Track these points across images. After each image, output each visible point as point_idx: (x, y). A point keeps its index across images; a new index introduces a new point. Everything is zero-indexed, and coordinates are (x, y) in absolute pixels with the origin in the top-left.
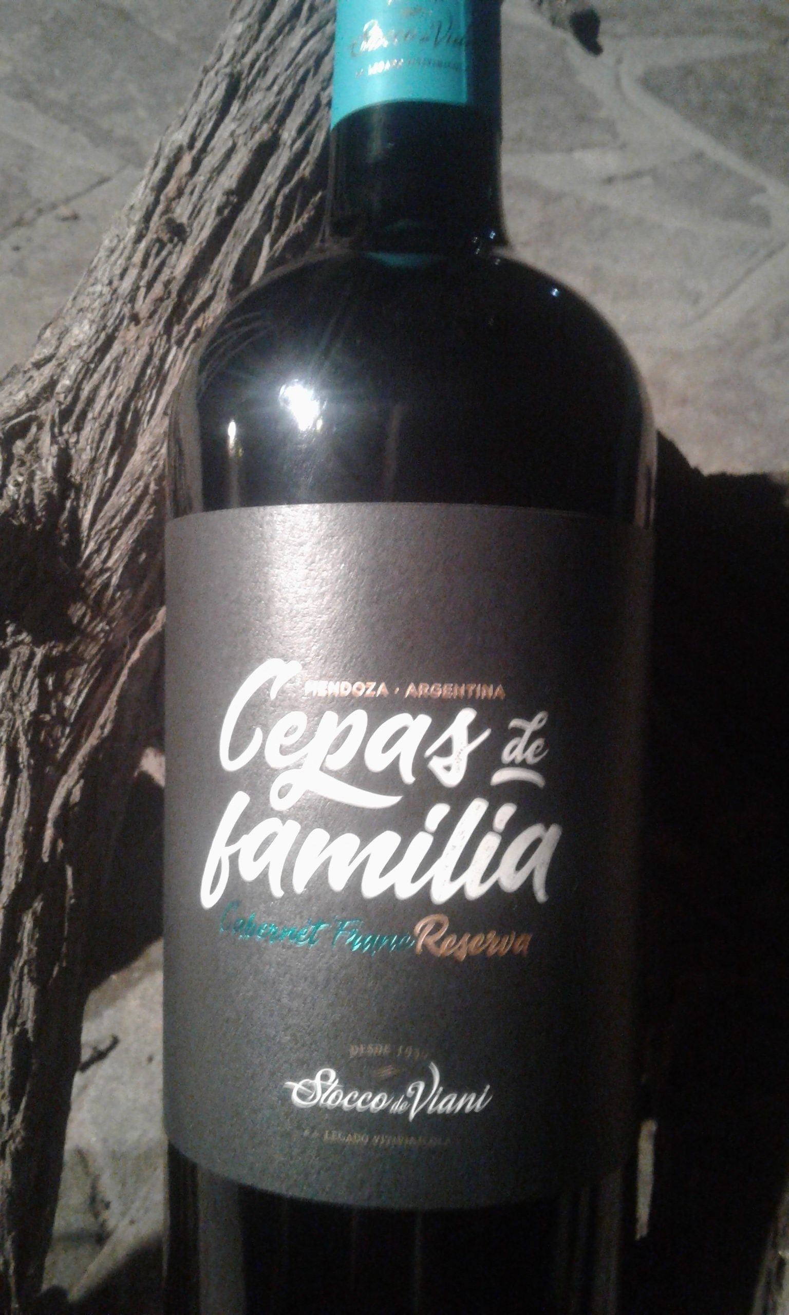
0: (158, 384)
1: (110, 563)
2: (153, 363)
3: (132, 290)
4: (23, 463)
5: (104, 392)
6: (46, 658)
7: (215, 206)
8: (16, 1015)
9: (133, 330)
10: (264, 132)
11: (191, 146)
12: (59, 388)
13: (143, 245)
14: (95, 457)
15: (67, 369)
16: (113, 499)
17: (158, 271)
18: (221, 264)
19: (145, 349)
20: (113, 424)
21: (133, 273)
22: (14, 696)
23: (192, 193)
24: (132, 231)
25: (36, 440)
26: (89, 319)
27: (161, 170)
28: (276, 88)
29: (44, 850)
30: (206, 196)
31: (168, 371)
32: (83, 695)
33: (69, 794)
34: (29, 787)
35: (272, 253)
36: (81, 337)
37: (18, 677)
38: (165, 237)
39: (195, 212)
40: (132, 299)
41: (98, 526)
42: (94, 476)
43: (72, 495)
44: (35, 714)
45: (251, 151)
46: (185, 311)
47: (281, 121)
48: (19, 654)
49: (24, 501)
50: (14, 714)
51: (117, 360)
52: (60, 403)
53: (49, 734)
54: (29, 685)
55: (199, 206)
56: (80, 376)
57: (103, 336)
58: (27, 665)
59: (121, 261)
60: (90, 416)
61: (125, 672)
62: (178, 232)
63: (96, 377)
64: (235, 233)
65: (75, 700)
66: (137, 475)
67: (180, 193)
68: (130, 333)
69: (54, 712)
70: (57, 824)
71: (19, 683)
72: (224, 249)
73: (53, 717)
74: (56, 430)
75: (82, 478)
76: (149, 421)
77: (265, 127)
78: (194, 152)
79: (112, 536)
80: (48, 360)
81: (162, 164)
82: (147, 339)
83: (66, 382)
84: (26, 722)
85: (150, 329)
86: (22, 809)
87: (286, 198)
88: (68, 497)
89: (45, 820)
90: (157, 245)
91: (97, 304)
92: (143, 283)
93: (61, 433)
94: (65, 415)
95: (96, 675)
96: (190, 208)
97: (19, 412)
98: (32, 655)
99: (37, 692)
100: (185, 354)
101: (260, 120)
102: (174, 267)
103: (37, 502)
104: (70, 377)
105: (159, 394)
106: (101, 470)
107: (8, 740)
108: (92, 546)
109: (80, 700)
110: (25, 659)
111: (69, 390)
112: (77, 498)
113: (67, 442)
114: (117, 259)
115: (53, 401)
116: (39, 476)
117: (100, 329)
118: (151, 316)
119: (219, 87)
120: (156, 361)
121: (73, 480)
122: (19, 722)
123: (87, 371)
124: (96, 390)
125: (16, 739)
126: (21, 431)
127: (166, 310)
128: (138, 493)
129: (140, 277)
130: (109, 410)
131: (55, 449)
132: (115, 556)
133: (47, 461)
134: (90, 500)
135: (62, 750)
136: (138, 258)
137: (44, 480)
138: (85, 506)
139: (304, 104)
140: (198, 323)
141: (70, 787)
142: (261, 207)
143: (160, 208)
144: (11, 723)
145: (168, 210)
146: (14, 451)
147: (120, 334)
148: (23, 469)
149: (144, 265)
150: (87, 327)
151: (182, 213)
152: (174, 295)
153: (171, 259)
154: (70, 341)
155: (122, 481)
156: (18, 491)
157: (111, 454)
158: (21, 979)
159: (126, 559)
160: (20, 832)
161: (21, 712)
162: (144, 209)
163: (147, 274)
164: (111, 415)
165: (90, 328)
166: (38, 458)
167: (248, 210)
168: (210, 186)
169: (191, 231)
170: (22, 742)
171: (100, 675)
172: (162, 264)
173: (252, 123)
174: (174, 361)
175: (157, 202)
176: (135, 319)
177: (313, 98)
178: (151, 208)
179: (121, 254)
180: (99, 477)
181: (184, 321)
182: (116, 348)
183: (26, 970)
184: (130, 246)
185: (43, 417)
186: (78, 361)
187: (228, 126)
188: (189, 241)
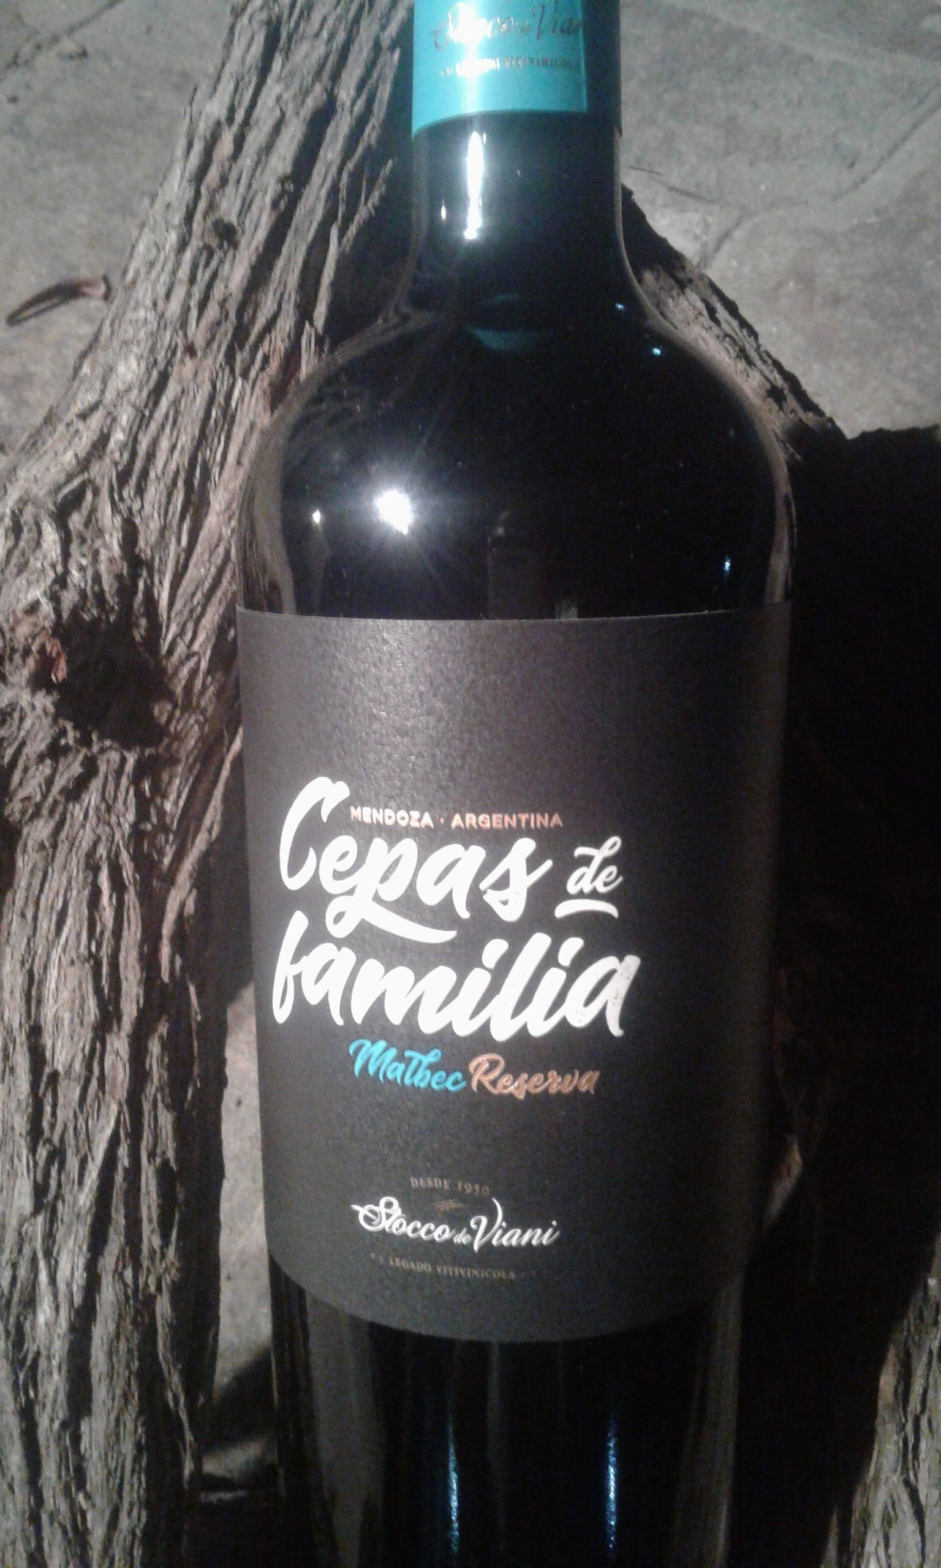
0: (226, 427)
1: (196, 647)
2: (217, 403)
3: (182, 313)
4: (83, 540)
5: (164, 444)
6: (139, 763)
7: (268, 199)
8: (155, 1146)
9: (190, 364)
10: (316, 96)
11: (230, 120)
12: (112, 444)
13: (188, 256)
14: (165, 525)
15: (119, 418)
16: (191, 571)
17: (210, 286)
18: (285, 271)
19: (207, 387)
20: (180, 484)
21: (180, 292)
22: (109, 809)
23: (238, 181)
24: (173, 237)
25: (93, 510)
26: (136, 355)
27: (198, 153)
28: (325, 34)
29: (163, 969)
30: (255, 186)
31: (236, 409)
32: (184, 796)
33: (183, 905)
34: (137, 904)
35: (341, 249)
36: (129, 377)
37: (111, 787)
38: (214, 243)
39: (246, 206)
40: (184, 324)
41: (178, 605)
42: (167, 547)
43: (145, 573)
44: (135, 826)
45: (304, 122)
46: (248, 335)
47: (335, 77)
48: (108, 762)
49: (92, 587)
50: (112, 828)
51: (176, 403)
52: (116, 464)
53: (152, 844)
54: (124, 794)
55: (248, 200)
56: (135, 429)
57: (155, 374)
58: (120, 772)
59: (165, 278)
60: (152, 475)
61: (227, 765)
62: (227, 235)
63: (154, 426)
64: (296, 230)
65: (176, 803)
66: (215, 541)
67: (224, 181)
68: (185, 369)
69: (154, 820)
70: (173, 940)
71: (112, 794)
72: (285, 250)
73: (153, 826)
74: (116, 496)
75: (152, 552)
76: (220, 474)
77: (318, 88)
78: (235, 128)
79: (195, 616)
80: (94, 408)
81: (198, 147)
82: (207, 374)
83: (119, 436)
84: (126, 835)
85: (209, 360)
86: (133, 928)
87: (352, 175)
88: (140, 576)
89: (159, 937)
90: (205, 254)
91: (142, 334)
92: (193, 303)
93: (122, 499)
94: (123, 477)
95: (195, 772)
96: (238, 203)
97: (70, 478)
98: (123, 760)
99: (134, 801)
100: (253, 388)
101: (310, 79)
102: (228, 279)
103: (106, 587)
104: (123, 430)
105: (228, 438)
106: (174, 540)
107: (109, 857)
108: (174, 629)
109: (181, 803)
110: (116, 767)
111: (123, 447)
112: (151, 576)
113: (130, 510)
114: (159, 276)
115: (107, 460)
116: (103, 555)
117: (150, 367)
118: (209, 344)
119: (256, 37)
120: (220, 399)
121: (143, 556)
122: (118, 836)
123: (142, 420)
124: (155, 443)
125: (118, 854)
126: (74, 501)
127: (226, 335)
128: (219, 561)
129: (189, 295)
130: (173, 466)
131: (118, 521)
132: (201, 637)
133: (111, 535)
134: (164, 575)
135: (167, 861)
136: (184, 273)
137: (111, 560)
138: (161, 582)
139: (361, 50)
140: (265, 347)
141: (183, 899)
142: (323, 193)
143: (202, 205)
144: (110, 839)
145: (212, 206)
146: (71, 526)
147: (175, 371)
148: (85, 549)
149: (192, 280)
150: (134, 364)
151: (229, 208)
152: (232, 316)
153: (223, 269)
154: (116, 384)
155: (198, 549)
156: (84, 577)
157: (182, 518)
158: (155, 1106)
159: (213, 639)
160: (134, 954)
161: (119, 824)
162: (184, 209)
163: (197, 292)
164: (177, 473)
165: (139, 365)
166: (100, 532)
167: (308, 198)
168: (259, 170)
169: (243, 232)
170: (125, 858)
171: (199, 772)
172: (214, 276)
173: (302, 83)
174: (242, 398)
175: (197, 195)
176: (190, 350)
177: (371, 44)
178: (191, 204)
179: (163, 269)
180: (173, 548)
181: (247, 347)
182: (172, 389)
183: (159, 1097)
184: (172, 255)
185: (98, 481)
186: (130, 409)
187: (273, 88)
188: (243, 243)
